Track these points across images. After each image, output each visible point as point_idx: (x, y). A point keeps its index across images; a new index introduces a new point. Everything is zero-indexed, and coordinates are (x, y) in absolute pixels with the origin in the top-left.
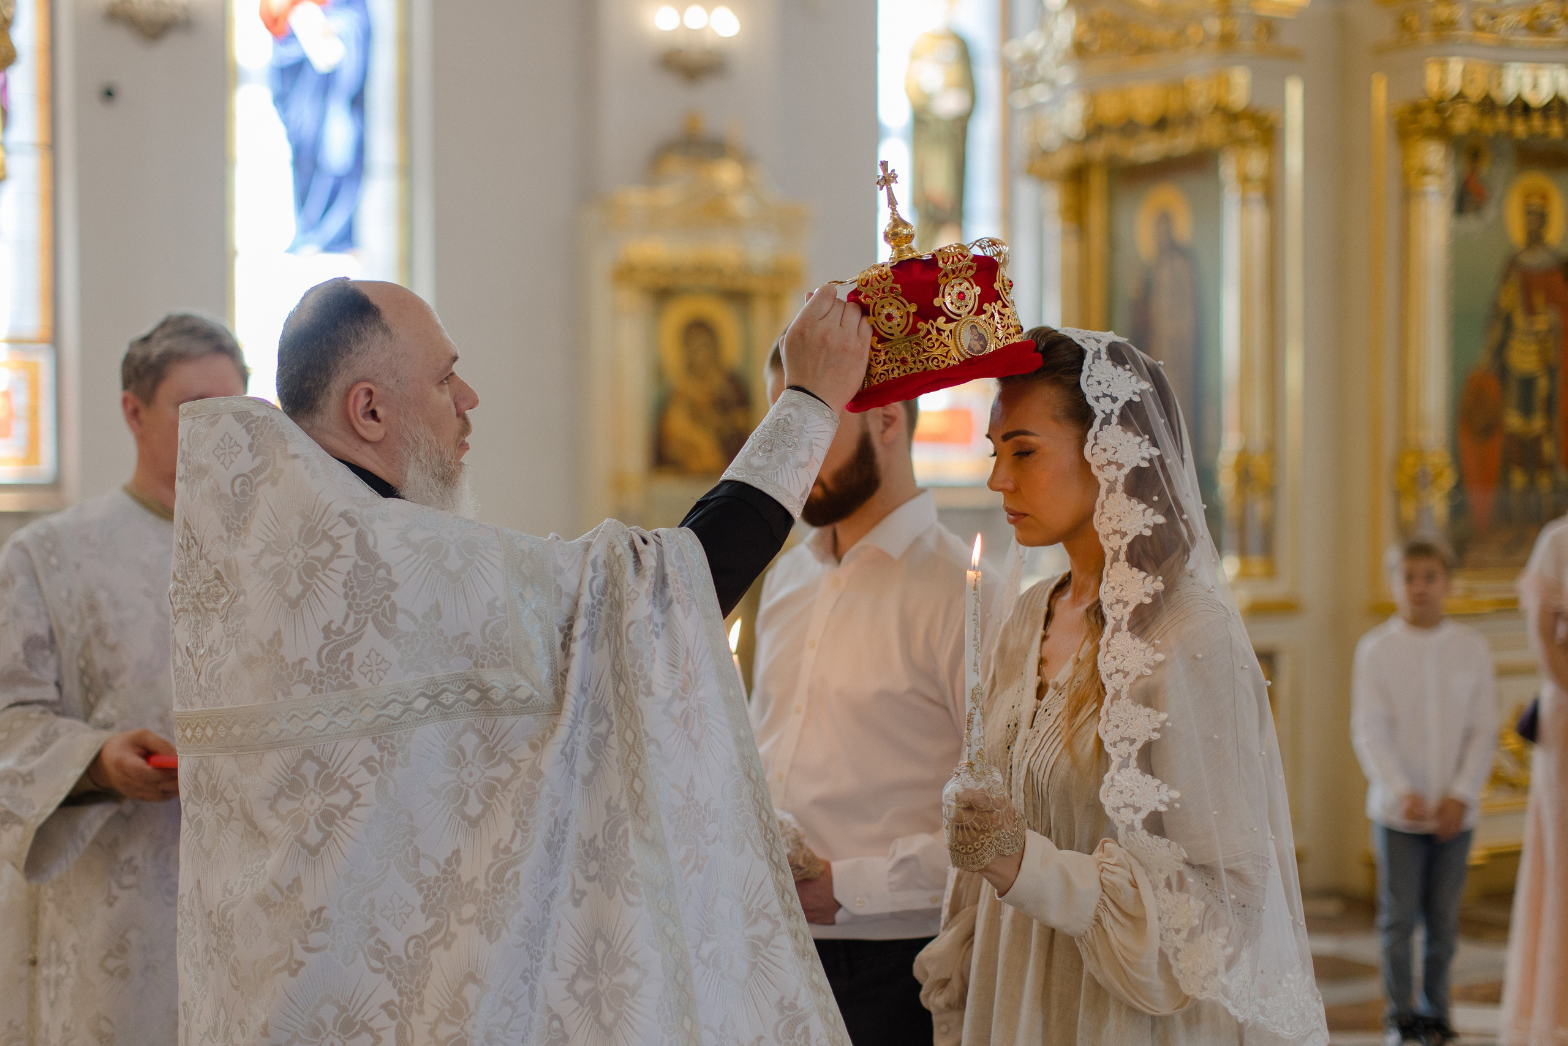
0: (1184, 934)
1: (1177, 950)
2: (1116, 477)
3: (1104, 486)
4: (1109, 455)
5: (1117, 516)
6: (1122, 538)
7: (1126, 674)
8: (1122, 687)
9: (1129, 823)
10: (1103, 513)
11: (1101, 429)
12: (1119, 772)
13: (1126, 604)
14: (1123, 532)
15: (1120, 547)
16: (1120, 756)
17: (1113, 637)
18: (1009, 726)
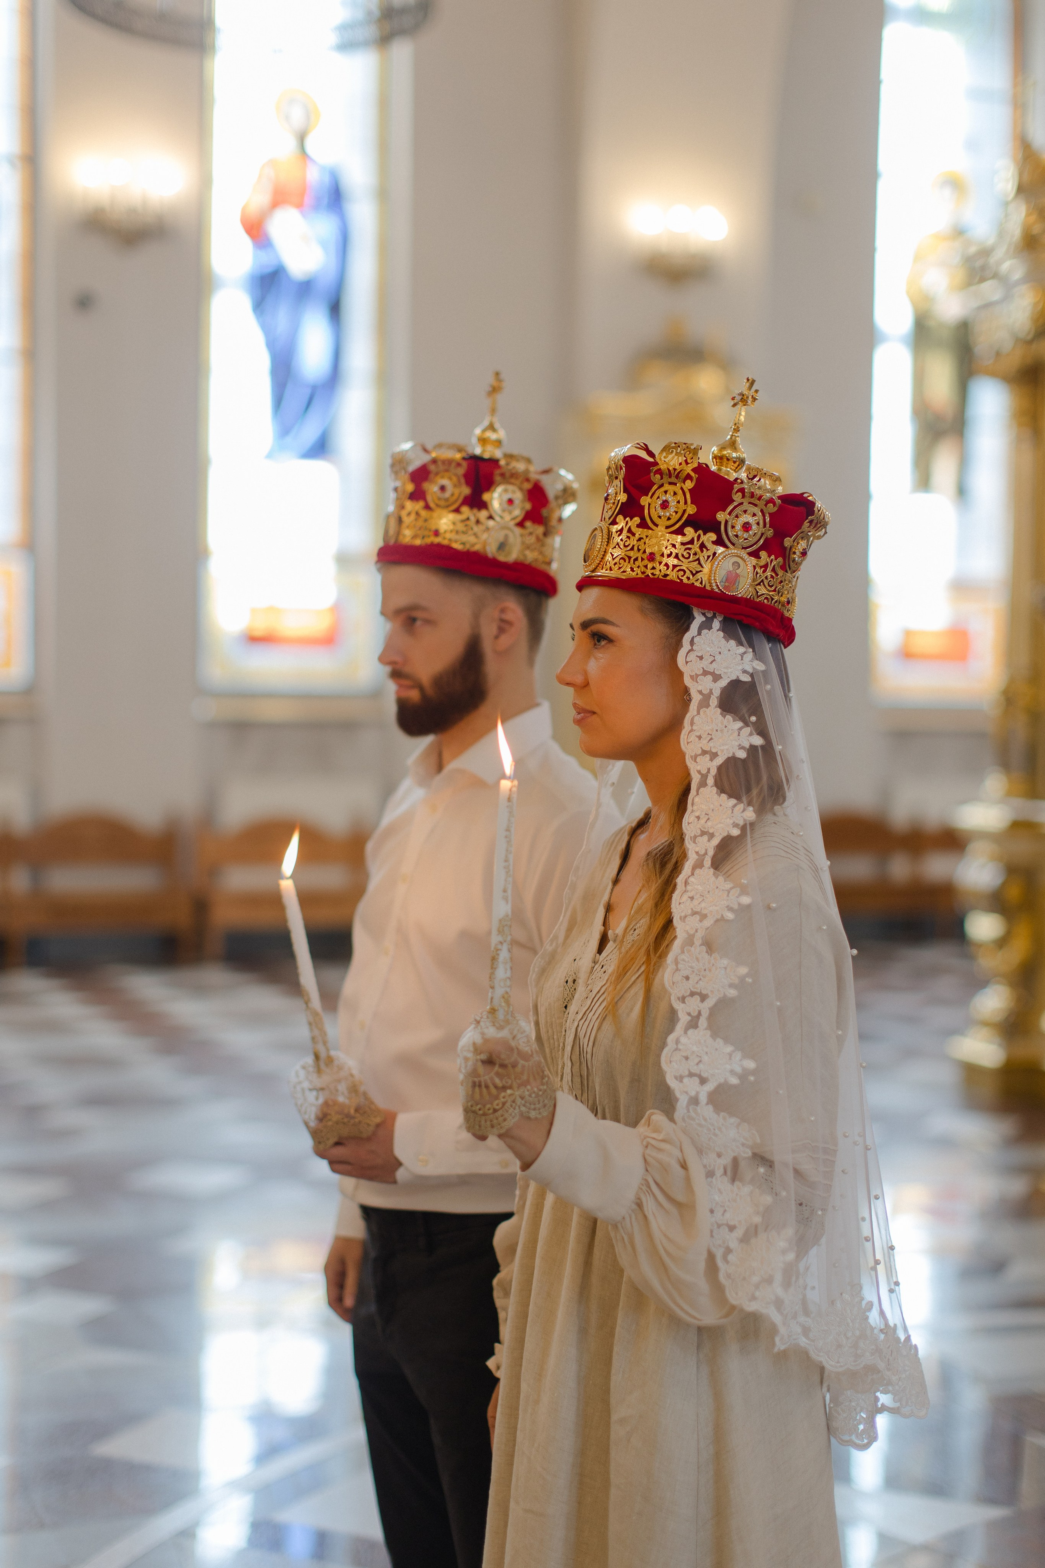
0: (739, 1233)
1: (728, 1251)
2: (711, 690)
3: (696, 698)
4: (705, 664)
5: (709, 734)
6: (711, 760)
7: (704, 917)
8: (696, 931)
9: (693, 1094)
10: (692, 731)
11: (699, 634)
12: (685, 1032)
13: (711, 836)
14: (713, 753)
15: (709, 770)
16: (689, 1014)
17: (693, 874)
18: (567, 982)
